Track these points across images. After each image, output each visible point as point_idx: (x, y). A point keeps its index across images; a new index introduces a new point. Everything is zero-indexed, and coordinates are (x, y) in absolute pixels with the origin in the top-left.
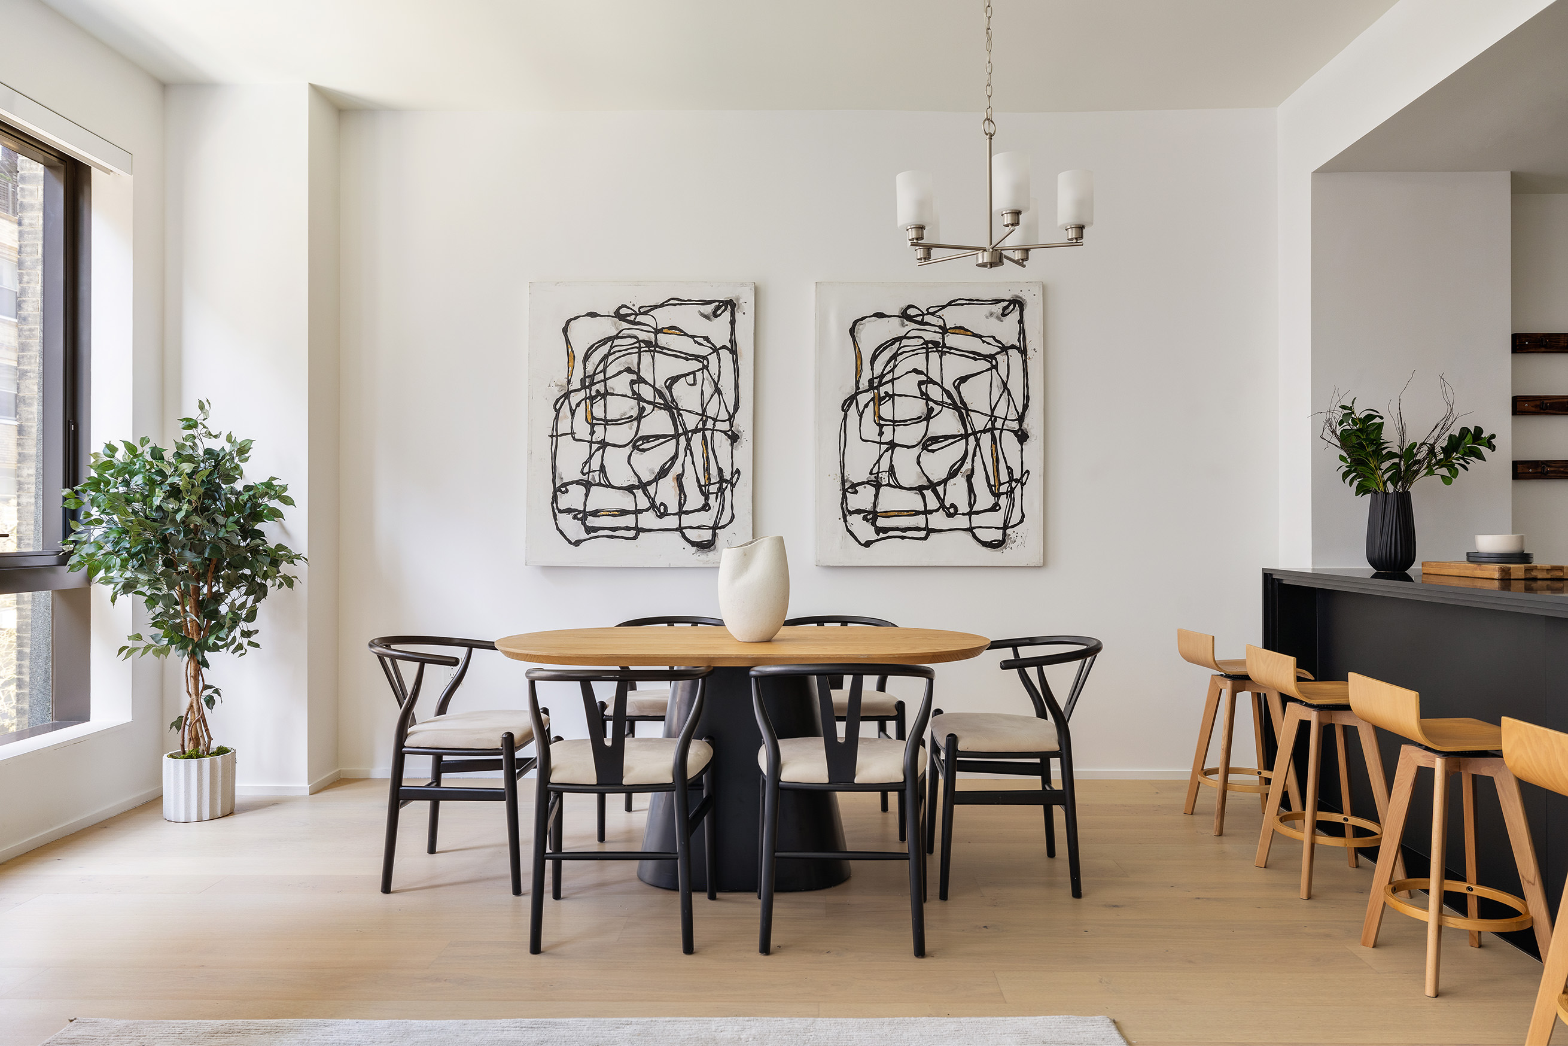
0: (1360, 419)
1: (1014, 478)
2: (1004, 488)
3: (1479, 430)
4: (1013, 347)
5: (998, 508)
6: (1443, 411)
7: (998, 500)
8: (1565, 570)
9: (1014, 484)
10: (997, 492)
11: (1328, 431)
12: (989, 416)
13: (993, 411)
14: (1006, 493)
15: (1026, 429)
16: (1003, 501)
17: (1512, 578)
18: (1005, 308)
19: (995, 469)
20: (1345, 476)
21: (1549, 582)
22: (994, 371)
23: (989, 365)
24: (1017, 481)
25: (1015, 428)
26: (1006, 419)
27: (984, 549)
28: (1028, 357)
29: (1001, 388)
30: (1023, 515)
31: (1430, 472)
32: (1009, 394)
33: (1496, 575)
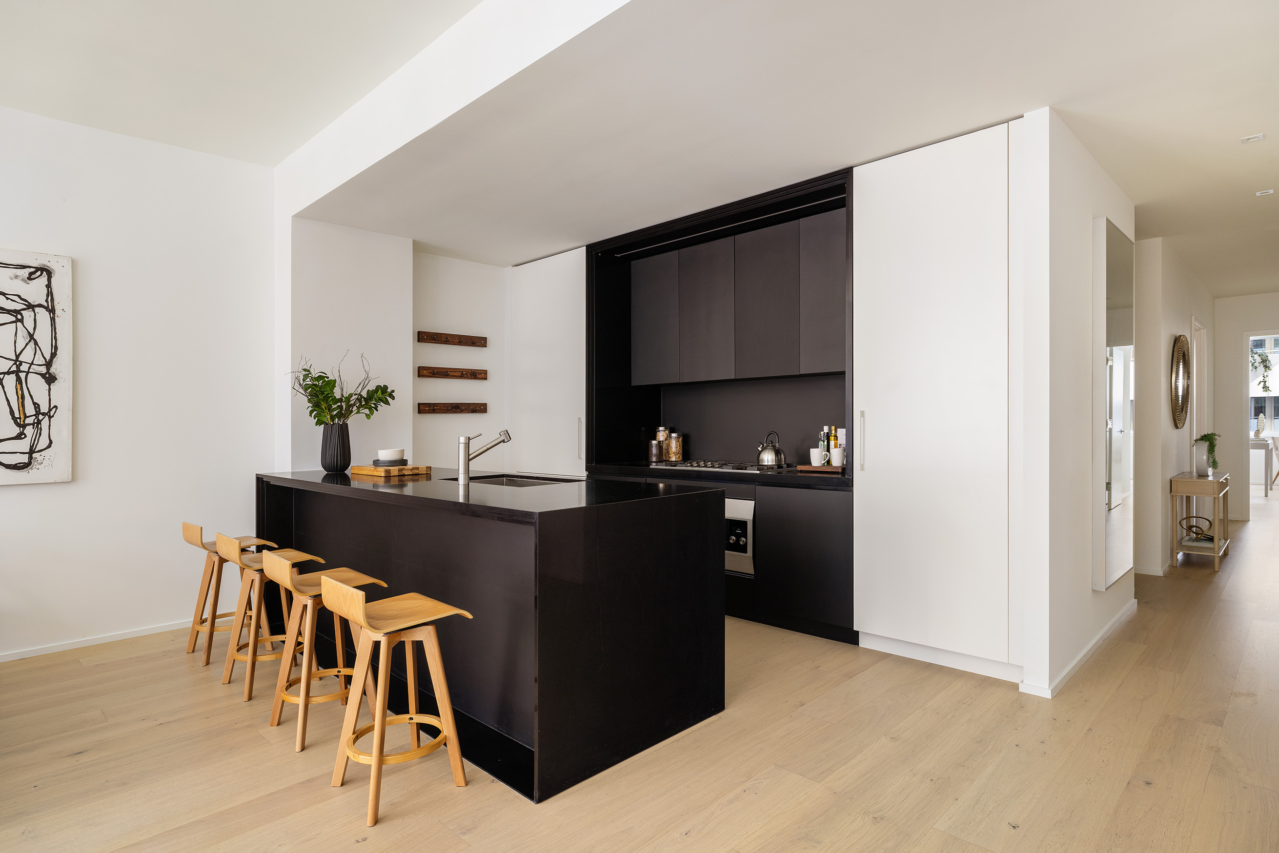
0: (315, 378)
1: (41, 412)
2: (29, 420)
3: (386, 387)
4: (40, 306)
5: (23, 436)
6: (364, 376)
7: (23, 430)
8: (420, 469)
9: (41, 417)
10: (22, 423)
11: (297, 384)
12: (14, 360)
13: (17, 356)
14: (33, 424)
15: (54, 373)
16: (29, 431)
17: (391, 475)
18: (31, 274)
19: (20, 405)
20: (311, 412)
21: (411, 477)
22: (19, 324)
23: (14, 319)
24: (44, 414)
25: (42, 371)
26: (32, 364)
27: (8, 471)
28: (56, 315)
29: (27, 338)
30: (51, 442)
31: (358, 412)
32: (36, 343)
33: (383, 474)
